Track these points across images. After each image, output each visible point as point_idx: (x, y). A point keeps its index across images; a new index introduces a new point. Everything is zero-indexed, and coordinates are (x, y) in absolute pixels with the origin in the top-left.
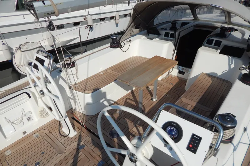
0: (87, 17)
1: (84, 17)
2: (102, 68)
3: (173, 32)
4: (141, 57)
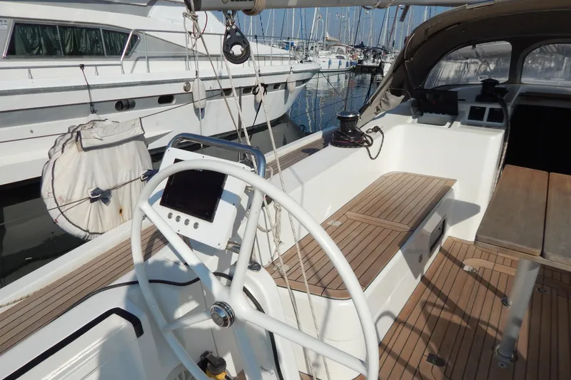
0: (191, 83)
1: (183, 84)
2: (330, 207)
3: (497, 106)
4: (410, 175)
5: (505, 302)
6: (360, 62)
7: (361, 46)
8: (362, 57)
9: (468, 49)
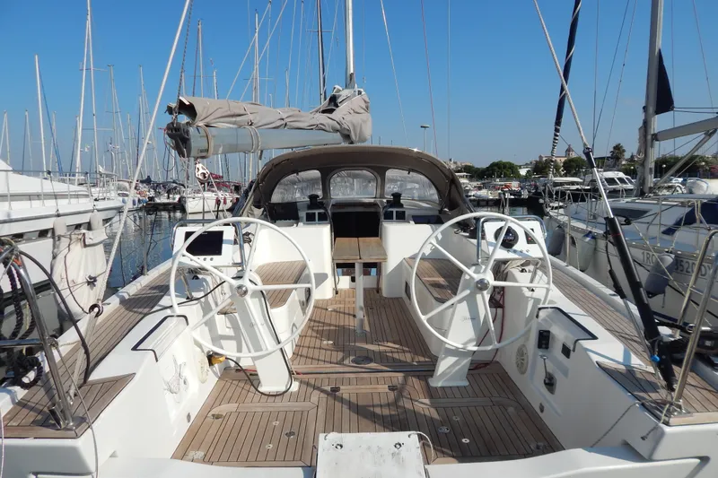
3: (322, 211)
5: (354, 316)
6: (151, 199)
7: (148, 181)
8: (152, 193)
9: (292, 177)
